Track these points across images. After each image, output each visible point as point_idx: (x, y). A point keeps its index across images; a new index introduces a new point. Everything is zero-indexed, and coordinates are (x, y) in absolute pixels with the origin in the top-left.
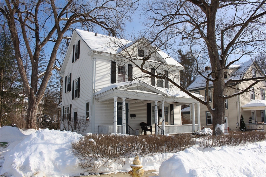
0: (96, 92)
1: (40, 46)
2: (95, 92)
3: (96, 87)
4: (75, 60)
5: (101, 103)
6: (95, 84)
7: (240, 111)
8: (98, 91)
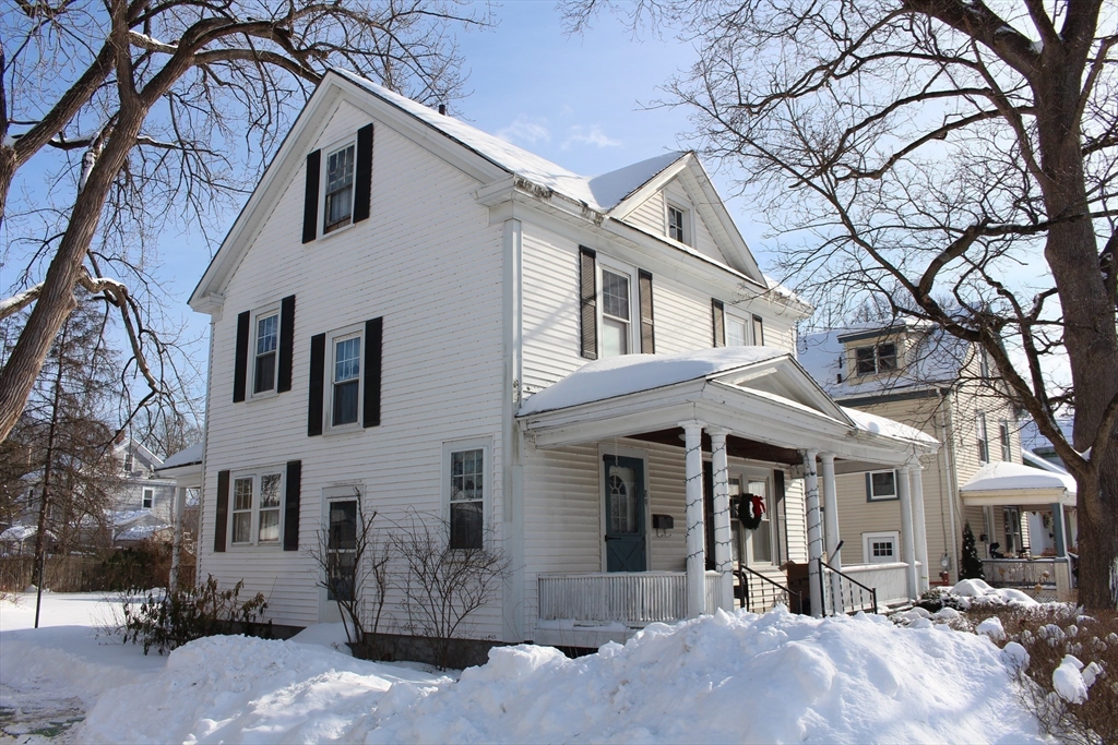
0: (524, 396)
1: (15, 156)
2: (519, 394)
3: (524, 372)
4: (326, 230)
5: (547, 456)
6: (520, 356)
7: (955, 507)
8: (533, 390)
